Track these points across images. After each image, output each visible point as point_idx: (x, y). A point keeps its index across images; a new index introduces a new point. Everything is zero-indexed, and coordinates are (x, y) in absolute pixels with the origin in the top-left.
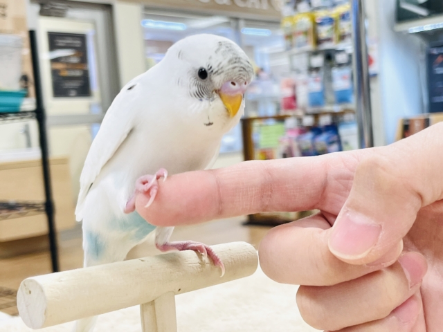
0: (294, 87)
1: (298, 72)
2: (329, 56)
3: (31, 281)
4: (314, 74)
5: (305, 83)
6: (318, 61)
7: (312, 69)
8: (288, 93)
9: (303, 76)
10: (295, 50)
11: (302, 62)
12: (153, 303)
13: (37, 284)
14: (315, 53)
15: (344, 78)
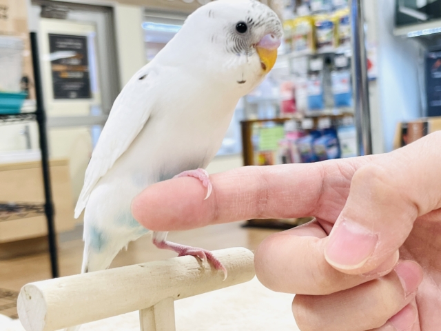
0: (294, 90)
1: (298, 75)
2: (328, 60)
3: (32, 286)
4: (314, 77)
5: (305, 86)
6: (317, 64)
7: (311, 73)
8: (287, 96)
9: (303, 80)
10: (295, 54)
11: (301, 65)
12: (152, 308)
13: (37, 289)
14: (315, 57)
15: (343, 81)
